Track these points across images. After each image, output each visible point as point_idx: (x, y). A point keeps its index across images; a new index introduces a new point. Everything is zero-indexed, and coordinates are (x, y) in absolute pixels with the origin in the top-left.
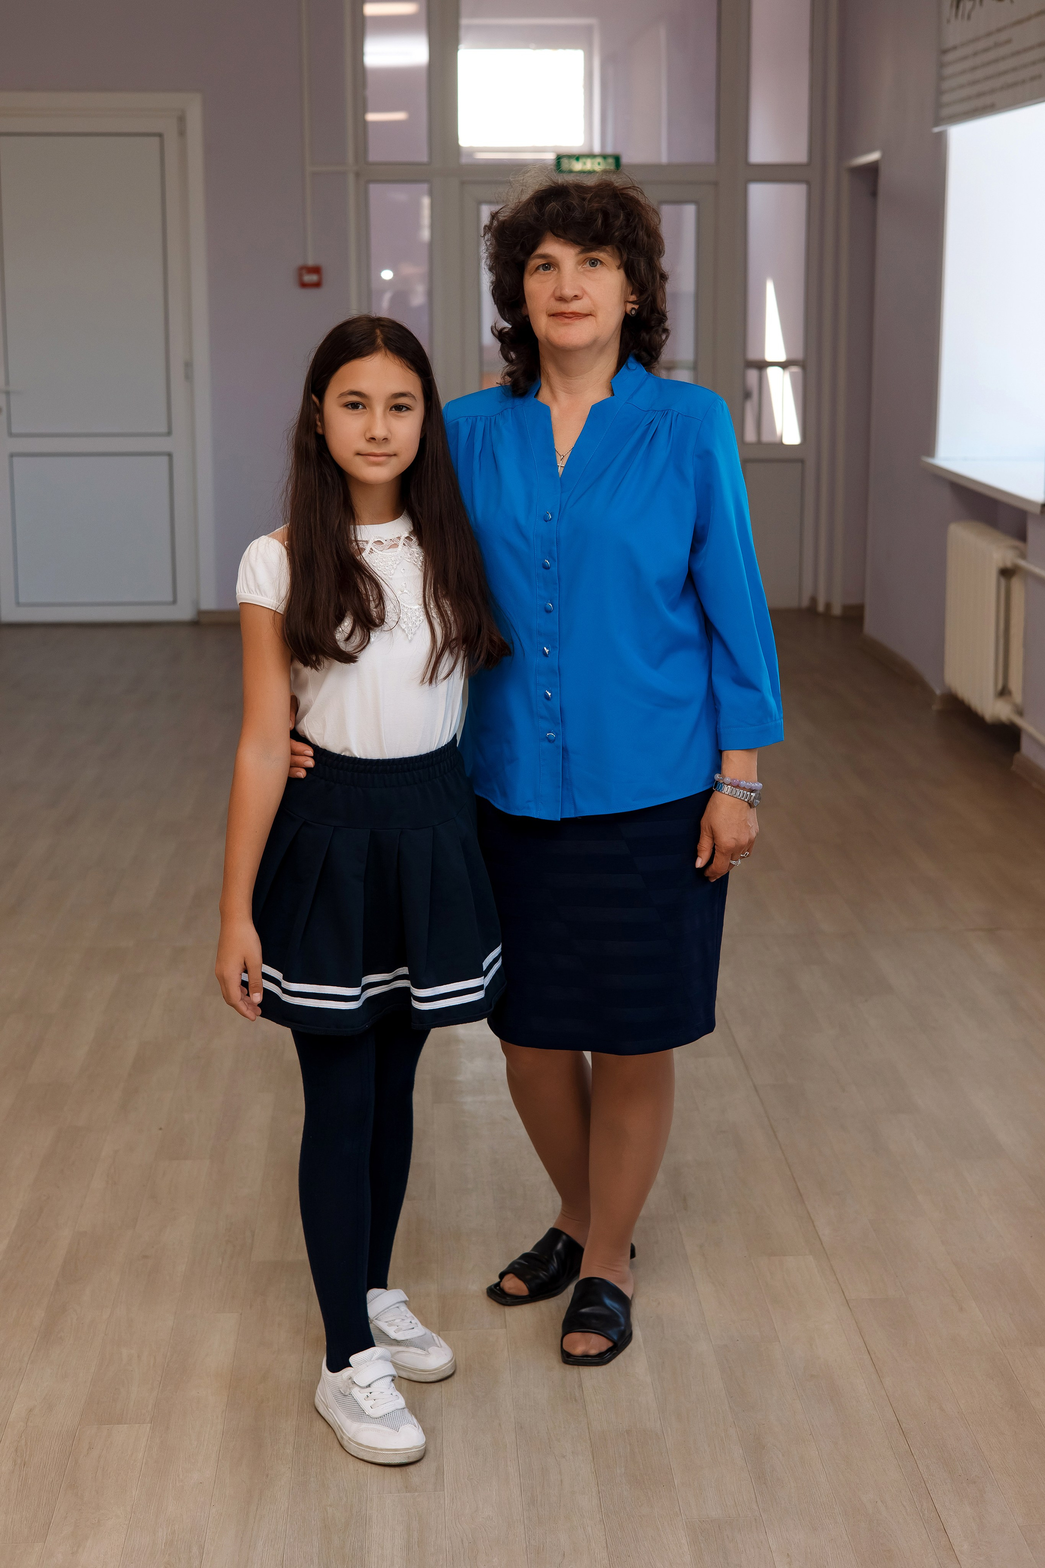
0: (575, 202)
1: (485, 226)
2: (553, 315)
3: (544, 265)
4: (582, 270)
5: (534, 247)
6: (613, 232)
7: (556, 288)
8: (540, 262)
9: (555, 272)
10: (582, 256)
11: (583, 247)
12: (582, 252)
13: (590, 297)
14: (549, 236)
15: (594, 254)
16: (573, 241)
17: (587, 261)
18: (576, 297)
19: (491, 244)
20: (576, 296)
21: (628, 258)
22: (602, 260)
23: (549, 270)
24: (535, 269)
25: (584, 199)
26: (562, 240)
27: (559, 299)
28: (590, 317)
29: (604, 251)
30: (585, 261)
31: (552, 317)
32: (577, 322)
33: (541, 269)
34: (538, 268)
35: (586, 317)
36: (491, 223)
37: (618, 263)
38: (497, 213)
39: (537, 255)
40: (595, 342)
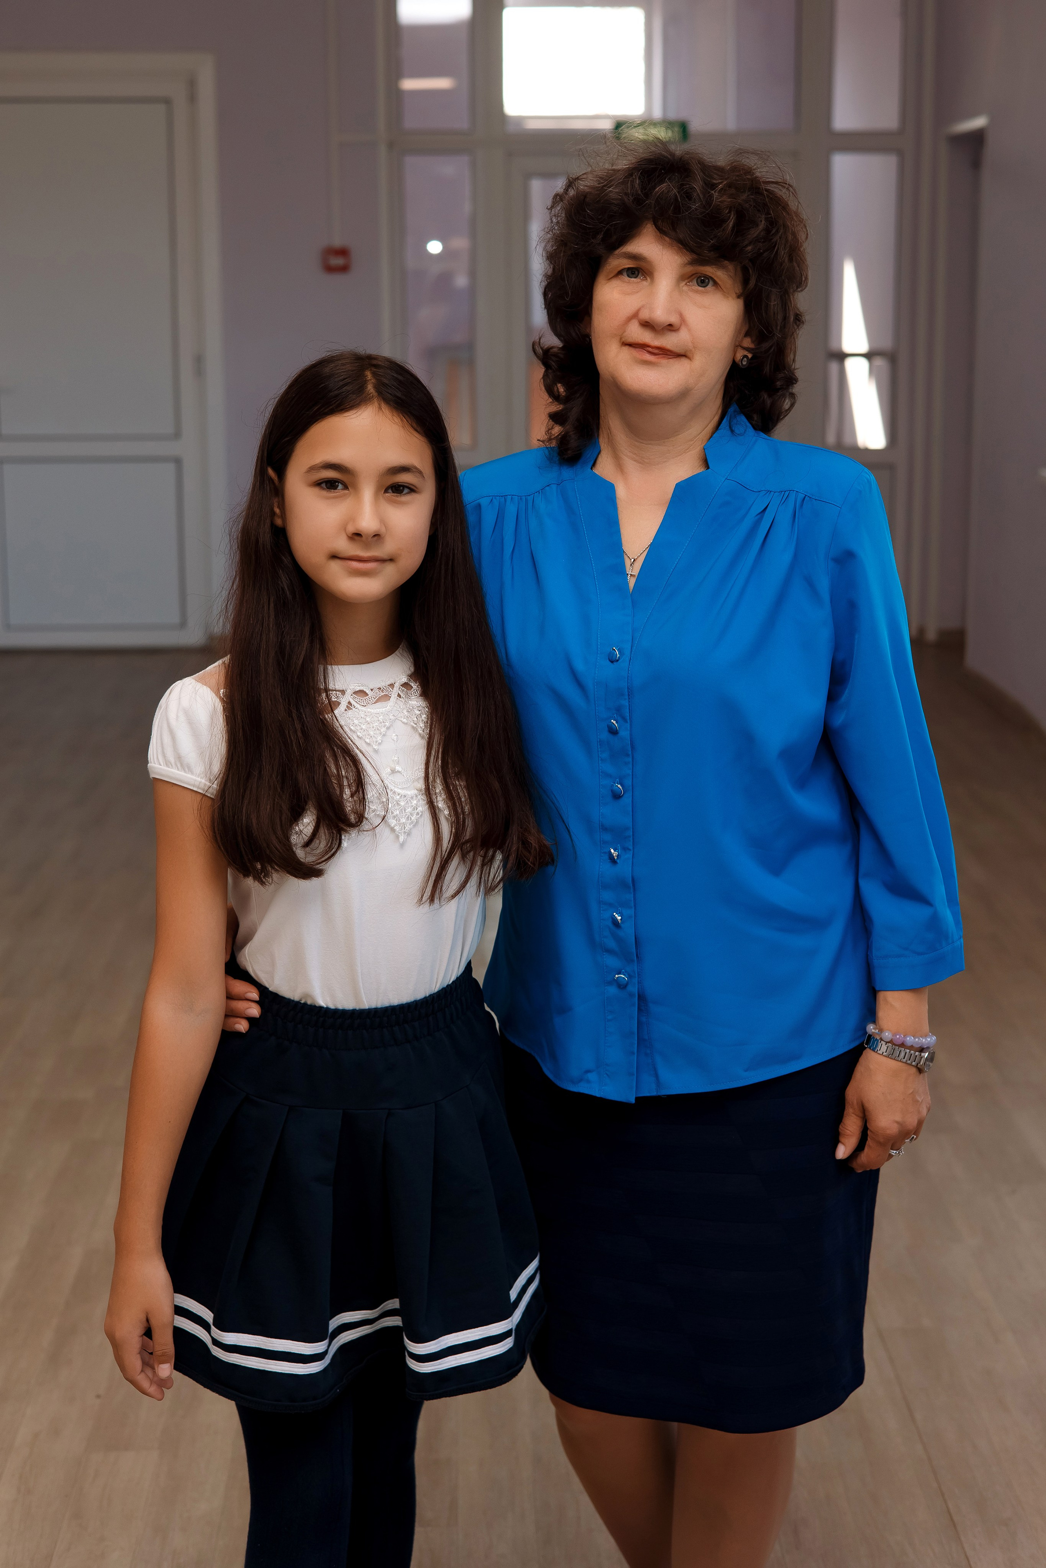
0: (698, 185)
1: (556, 195)
2: (631, 345)
3: (629, 269)
4: (685, 288)
5: (623, 241)
6: (746, 242)
7: (643, 306)
8: (628, 264)
9: (645, 283)
10: (690, 269)
11: (695, 256)
12: (692, 263)
13: (689, 330)
14: (649, 230)
15: (709, 270)
16: (683, 245)
17: (695, 278)
18: (671, 328)
19: (558, 222)
20: (670, 325)
21: (756, 285)
22: (715, 279)
23: (635, 278)
24: (616, 272)
25: (713, 186)
26: (667, 239)
27: (646, 324)
28: (684, 362)
29: (724, 267)
30: (693, 277)
31: (627, 347)
32: (664, 361)
33: (625, 274)
34: (620, 273)
35: (678, 359)
36: (566, 190)
37: (738, 289)
38: (578, 179)
39: (625, 253)
40: (684, 394)
